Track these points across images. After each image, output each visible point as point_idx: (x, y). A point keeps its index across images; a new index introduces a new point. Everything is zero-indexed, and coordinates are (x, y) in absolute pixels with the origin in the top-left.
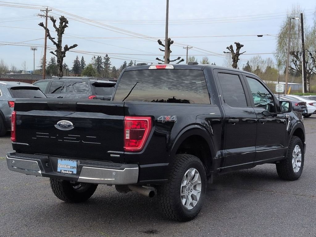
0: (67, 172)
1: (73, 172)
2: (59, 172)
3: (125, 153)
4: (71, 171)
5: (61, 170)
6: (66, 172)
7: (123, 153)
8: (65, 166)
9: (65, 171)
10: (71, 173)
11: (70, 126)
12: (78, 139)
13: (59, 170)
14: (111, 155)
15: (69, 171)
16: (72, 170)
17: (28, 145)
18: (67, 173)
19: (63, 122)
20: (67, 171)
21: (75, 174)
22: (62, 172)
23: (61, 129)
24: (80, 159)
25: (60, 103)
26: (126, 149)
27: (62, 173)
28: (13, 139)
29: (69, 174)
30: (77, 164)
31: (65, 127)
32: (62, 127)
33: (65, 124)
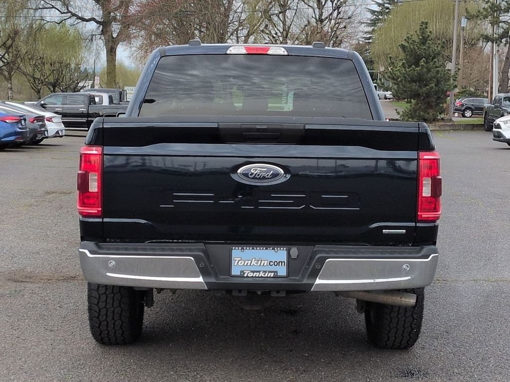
0: (262, 274)
1: (277, 272)
2: (235, 276)
3: (418, 225)
4: (271, 272)
5: (241, 272)
6: (256, 274)
7: (413, 224)
8: (254, 262)
9: (253, 272)
10: (272, 275)
11: (275, 175)
12: (298, 201)
13: (235, 271)
14: (384, 231)
15: (265, 272)
16: (274, 268)
17: (144, 221)
18: (262, 277)
19: (256, 169)
20: (259, 272)
21: (282, 277)
22: (245, 275)
23: (248, 183)
24: (299, 245)
26: (423, 216)
27: (247, 277)
28: (96, 211)
29: (267, 277)
30: (289, 255)
31: (264, 178)
32: (254, 178)
33: (264, 171)
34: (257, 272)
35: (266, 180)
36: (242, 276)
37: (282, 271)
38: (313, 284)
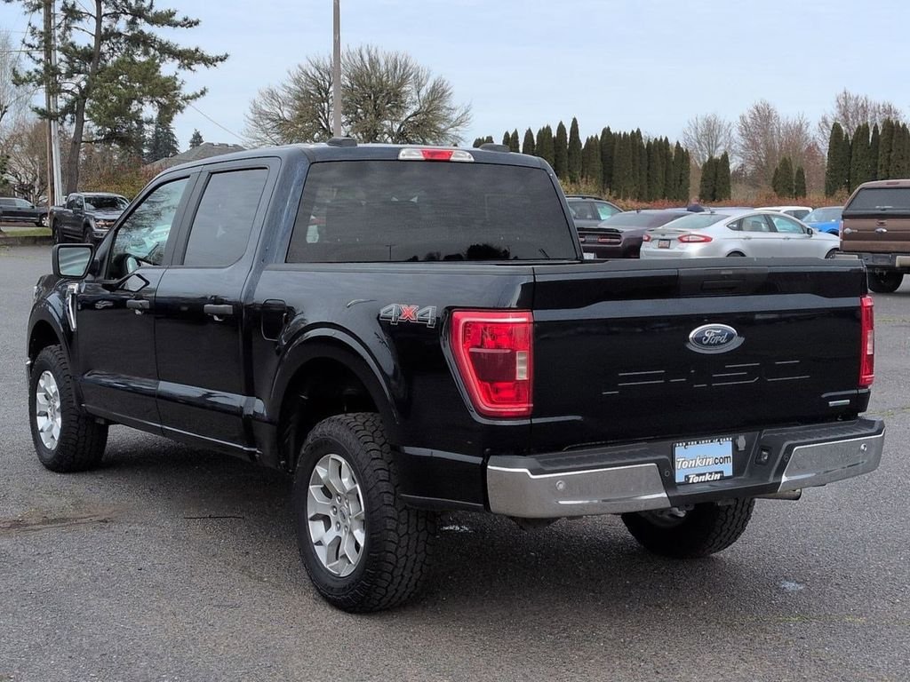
0: (707, 477)
1: (722, 472)
2: (680, 484)
3: (861, 391)
4: (716, 473)
5: (687, 477)
6: (702, 478)
7: (855, 391)
8: (698, 462)
9: (698, 475)
10: (718, 476)
11: (730, 337)
12: (752, 372)
13: (679, 477)
14: (829, 403)
15: (711, 473)
16: (719, 468)
17: (579, 418)
18: (708, 481)
19: (710, 330)
20: (705, 474)
21: (728, 478)
22: (691, 481)
23: (702, 352)
24: (746, 431)
25: (723, 273)
27: (693, 483)
28: (524, 409)
29: (714, 480)
30: (735, 447)
31: (719, 343)
32: (709, 344)
33: (719, 335)
34: (702, 475)
35: (721, 347)
36: (686, 483)
37: (728, 470)
38: (780, 483)
